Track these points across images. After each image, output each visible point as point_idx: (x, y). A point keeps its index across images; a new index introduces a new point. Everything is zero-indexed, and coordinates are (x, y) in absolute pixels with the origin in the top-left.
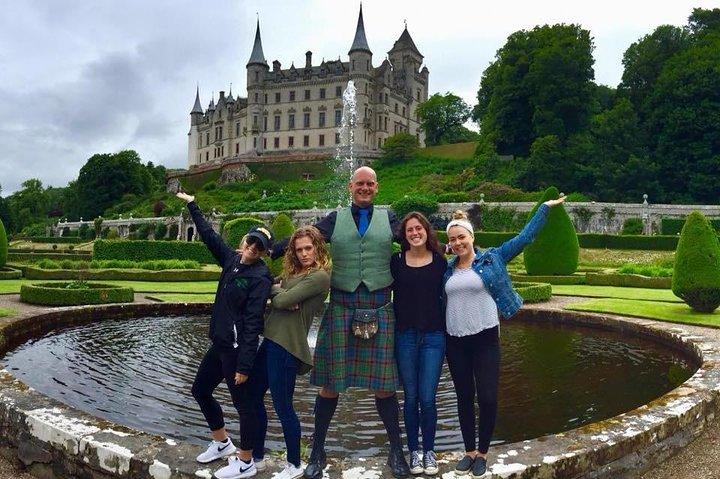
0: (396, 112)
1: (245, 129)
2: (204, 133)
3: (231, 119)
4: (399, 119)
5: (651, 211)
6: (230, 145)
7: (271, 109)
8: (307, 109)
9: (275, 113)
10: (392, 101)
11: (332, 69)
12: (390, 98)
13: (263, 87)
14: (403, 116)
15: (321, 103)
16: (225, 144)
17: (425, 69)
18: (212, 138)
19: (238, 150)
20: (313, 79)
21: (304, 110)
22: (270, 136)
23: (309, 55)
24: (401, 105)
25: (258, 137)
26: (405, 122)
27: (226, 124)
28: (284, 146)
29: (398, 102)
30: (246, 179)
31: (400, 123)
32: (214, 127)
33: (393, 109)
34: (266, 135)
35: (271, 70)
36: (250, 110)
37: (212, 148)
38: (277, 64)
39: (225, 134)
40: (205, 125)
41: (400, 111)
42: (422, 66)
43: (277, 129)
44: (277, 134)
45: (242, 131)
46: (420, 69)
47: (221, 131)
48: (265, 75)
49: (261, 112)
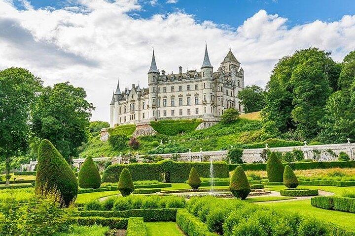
0: (227, 95)
1: (148, 106)
2: (123, 106)
3: (139, 100)
4: (229, 98)
5: (352, 147)
6: (139, 114)
7: (162, 95)
8: (181, 96)
9: (163, 97)
10: (225, 89)
11: (193, 76)
12: (223, 88)
13: (157, 84)
14: (231, 96)
15: (188, 93)
16: (137, 113)
17: (242, 70)
18: (128, 109)
19: (144, 116)
20: (183, 80)
22: (162, 109)
23: (180, 68)
24: (230, 91)
25: (155, 110)
26: (232, 99)
27: (137, 102)
28: (169, 115)
29: (228, 89)
30: (150, 134)
31: (230, 100)
32: (129, 103)
33: (225, 93)
34: (160, 109)
35: (161, 74)
36: (150, 96)
37: (128, 115)
38: (163, 72)
39: (136, 108)
40: (123, 102)
41: (229, 94)
42: (240, 68)
43: (165, 106)
44: (165, 109)
45: (146, 106)
46: (239, 70)
47: (133, 106)
48: (158, 78)
49: (157, 97)
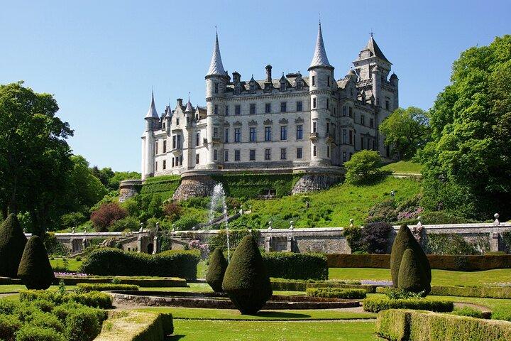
0: (363, 124)
1: (205, 141)
2: (160, 141)
3: (190, 128)
4: (365, 130)
6: (190, 155)
7: (231, 119)
8: (268, 122)
9: (235, 125)
10: (358, 113)
11: (292, 83)
12: (354, 109)
13: (223, 99)
14: (371, 126)
15: (282, 116)
16: (185, 154)
17: (394, 77)
18: (170, 147)
19: (198, 160)
20: (273, 92)
21: (265, 123)
22: (231, 147)
23: (269, 68)
24: (368, 116)
25: (219, 149)
26: (373, 133)
27: (185, 132)
29: (364, 113)
31: (368, 135)
32: (171, 135)
33: (358, 120)
34: (227, 147)
35: (231, 80)
36: (210, 121)
37: (170, 157)
38: (237, 75)
39: (184, 143)
40: (160, 132)
41: (367, 122)
42: (391, 73)
43: (237, 141)
44: (237, 146)
45: (201, 141)
46: (389, 78)
47: (179, 140)
48: (225, 86)
49: (221, 123)
